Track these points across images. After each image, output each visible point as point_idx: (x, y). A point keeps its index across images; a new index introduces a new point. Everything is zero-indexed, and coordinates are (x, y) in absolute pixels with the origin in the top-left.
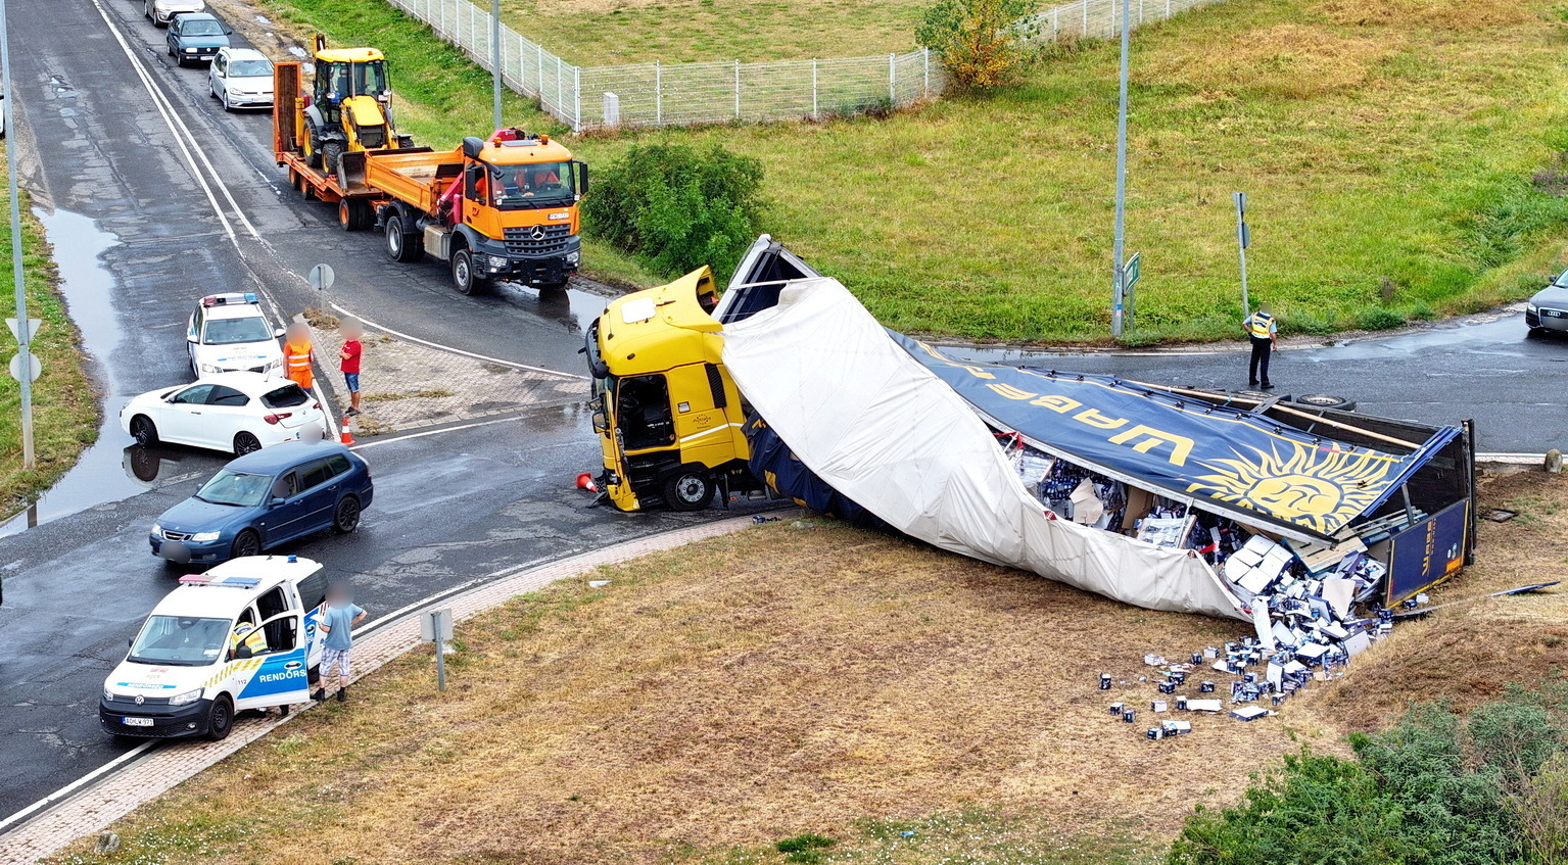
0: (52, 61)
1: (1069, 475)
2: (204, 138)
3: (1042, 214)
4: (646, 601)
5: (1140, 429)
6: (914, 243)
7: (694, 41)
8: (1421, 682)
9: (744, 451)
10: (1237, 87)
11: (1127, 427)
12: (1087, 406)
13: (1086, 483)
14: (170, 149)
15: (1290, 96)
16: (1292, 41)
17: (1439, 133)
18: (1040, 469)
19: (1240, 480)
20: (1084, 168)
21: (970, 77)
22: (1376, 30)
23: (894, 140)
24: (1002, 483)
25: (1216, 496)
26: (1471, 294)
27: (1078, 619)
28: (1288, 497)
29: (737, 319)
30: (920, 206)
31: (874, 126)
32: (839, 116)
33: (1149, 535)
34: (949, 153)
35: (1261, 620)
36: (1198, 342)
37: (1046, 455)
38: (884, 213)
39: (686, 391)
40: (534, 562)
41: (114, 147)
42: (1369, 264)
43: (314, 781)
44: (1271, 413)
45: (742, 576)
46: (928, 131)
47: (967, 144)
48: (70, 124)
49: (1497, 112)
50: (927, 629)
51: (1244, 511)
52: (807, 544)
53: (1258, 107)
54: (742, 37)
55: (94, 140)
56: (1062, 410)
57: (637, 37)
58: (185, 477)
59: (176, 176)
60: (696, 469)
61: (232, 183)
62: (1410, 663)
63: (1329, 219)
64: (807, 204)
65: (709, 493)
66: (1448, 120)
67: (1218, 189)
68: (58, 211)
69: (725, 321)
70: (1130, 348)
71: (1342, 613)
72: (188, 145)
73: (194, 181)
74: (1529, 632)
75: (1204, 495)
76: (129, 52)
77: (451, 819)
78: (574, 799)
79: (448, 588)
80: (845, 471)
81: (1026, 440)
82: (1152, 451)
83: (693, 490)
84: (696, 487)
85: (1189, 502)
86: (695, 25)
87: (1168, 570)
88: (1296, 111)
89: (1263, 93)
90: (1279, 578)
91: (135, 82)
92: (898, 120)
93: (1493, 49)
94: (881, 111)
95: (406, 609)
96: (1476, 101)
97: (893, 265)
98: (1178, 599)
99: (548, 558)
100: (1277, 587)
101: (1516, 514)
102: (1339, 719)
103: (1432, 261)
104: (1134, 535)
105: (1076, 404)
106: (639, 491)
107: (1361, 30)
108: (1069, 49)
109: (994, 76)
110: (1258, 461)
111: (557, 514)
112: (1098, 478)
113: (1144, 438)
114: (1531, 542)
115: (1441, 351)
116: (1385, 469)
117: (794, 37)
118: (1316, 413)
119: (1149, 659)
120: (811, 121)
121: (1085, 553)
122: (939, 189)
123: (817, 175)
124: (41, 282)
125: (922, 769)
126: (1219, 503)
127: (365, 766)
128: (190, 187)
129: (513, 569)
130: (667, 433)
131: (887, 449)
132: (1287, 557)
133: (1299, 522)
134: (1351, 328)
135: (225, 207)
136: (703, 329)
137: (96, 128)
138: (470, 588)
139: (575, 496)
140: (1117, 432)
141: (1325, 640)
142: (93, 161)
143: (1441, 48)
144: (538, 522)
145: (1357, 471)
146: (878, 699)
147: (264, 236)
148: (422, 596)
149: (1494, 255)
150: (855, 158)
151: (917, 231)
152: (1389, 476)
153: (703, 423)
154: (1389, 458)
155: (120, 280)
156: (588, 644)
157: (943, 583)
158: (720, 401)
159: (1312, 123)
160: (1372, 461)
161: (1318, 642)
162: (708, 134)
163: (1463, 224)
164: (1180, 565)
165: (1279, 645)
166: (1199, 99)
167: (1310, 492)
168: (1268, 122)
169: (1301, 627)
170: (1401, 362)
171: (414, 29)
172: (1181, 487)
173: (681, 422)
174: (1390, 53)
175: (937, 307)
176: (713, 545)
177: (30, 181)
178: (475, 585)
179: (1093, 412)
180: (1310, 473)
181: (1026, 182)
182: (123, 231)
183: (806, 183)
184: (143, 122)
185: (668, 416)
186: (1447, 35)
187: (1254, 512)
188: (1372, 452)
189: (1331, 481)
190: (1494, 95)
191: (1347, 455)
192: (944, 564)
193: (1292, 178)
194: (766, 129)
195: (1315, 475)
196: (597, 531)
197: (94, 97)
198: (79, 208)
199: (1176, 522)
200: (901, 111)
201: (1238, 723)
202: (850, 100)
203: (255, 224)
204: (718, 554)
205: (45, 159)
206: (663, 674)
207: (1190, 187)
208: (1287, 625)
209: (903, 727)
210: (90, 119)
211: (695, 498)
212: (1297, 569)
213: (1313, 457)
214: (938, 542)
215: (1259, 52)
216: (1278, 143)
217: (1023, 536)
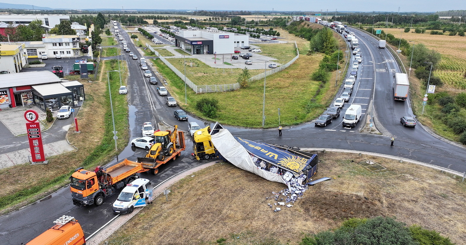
0: (135, 82)
1: (260, 160)
2: (151, 94)
3: (252, 106)
4: (199, 180)
5: (270, 153)
6: (237, 110)
7: (211, 80)
8: (316, 202)
9: (214, 152)
10: (274, 87)
11: (268, 152)
12: (262, 148)
13: (262, 161)
14: (147, 96)
15: (280, 88)
16: (280, 80)
17: (299, 93)
18: (256, 159)
19: (285, 162)
20: (257, 99)
21: (243, 86)
22: (289, 78)
23: (234, 94)
24: (250, 162)
25: (282, 165)
26: (306, 119)
27: (262, 183)
28: (292, 166)
29: (213, 134)
30: (238, 105)
31: (232, 93)
32: (228, 91)
33: (272, 171)
34: (241, 96)
35: (289, 186)
36: (273, 128)
37: (257, 157)
38: (233, 106)
39: (206, 144)
40: (184, 171)
41: (140, 96)
42: (293, 114)
43: (144, 224)
44: (288, 150)
45: (214, 174)
46: (238, 93)
47: (243, 95)
48: (136, 92)
49: (305, 90)
50: (240, 186)
51: (286, 168)
52: (223, 167)
53: (277, 90)
54: (217, 80)
55: (138, 94)
56: (259, 149)
57: (205, 79)
58: (138, 153)
59: (147, 100)
60: (208, 154)
61: (154, 101)
62: (314, 198)
63: (287, 106)
64: (224, 104)
65: (209, 157)
66: (299, 91)
67: (273, 102)
68: (131, 105)
69: (211, 135)
70: (265, 129)
71: (301, 184)
72: (149, 95)
73: (149, 101)
74: (332, 194)
75: (280, 165)
76: (145, 81)
77: (165, 234)
78: (185, 229)
79: (172, 176)
80: (228, 158)
81: (254, 155)
82: (272, 157)
83: (207, 157)
84: (208, 157)
85: (278, 166)
86: (211, 78)
87: (275, 177)
88: (281, 90)
89: (277, 88)
90: (291, 179)
91: (145, 86)
92: (235, 92)
93: (303, 81)
94: (233, 90)
95: (165, 181)
96: (302, 88)
97: (234, 114)
98: (276, 181)
99: (186, 170)
100: (291, 180)
101: (321, 161)
102: (303, 208)
103: (301, 112)
104: (269, 171)
105: (260, 148)
106: (200, 157)
107: (287, 78)
108: (255, 82)
109: (246, 86)
110: (287, 159)
111: (189, 160)
112: (264, 161)
113: (271, 154)
114: (324, 167)
115: (305, 129)
116: (306, 161)
117: (223, 80)
118: (295, 151)
119: (273, 193)
120: (225, 92)
121: (263, 173)
122: (240, 102)
123: (225, 100)
124: (126, 117)
125: (240, 219)
126: (282, 166)
127: (153, 220)
128: (148, 102)
129: (181, 172)
130: (204, 150)
131: (234, 155)
132: (292, 175)
133: (294, 170)
134: (293, 125)
135: (152, 105)
136: (208, 136)
137: (139, 93)
138: (174, 176)
139: (191, 157)
140: (267, 153)
141: (299, 190)
142: (137, 97)
143: (297, 81)
144: (185, 162)
145: (302, 161)
146: (233, 202)
147: (156, 110)
148: (167, 178)
149: (308, 112)
150: (229, 97)
151: (237, 109)
152: (307, 162)
153: (209, 148)
154: (307, 160)
155: (137, 117)
156: (190, 190)
157: (242, 176)
158: (211, 146)
159: (283, 92)
160: (304, 160)
161: (298, 190)
162: (212, 94)
163: (304, 107)
164: (277, 176)
165: (292, 190)
166: (270, 89)
167: (295, 165)
168: (278, 92)
169: (295, 187)
170: (300, 131)
171: (179, 78)
172: (276, 163)
173: (205, 148)
174: (291, 82)
175: (240, 121)
176: (209, 168)
177: (129, 100)
178: (175, 176)
179: (263, 150)
180: (295, 161)
181: (250, 101)
182: (139, 109)
183: (224, 101)
184: (144, 92)
185: (204, 147)
186: (297, 79)
187: (287, 168)
188: (304, 158)
189: (298, 163)
190: (304, 88)
191: (300, 158)
192: (242, 172)
193: (282, 100)
194: (219, 93)
195: (296, 162)
196: (194, 164)
197: (139, 88)
198: (134, 105)
199: (276, 169)
200: (235, 90)
201: (288, 208)
202: (229, 89)
203: (155, 108)
204: (210, 170)
205: (131, 97)
206: (201, 197)
207: (270, 101)
208: (293, 187)
209: (237, 209)
210: (138, 91)
211: (208, 158)
212: (294, 177)
213: (295, 158)
214: (241, 168)
215: (276, 82)
216: (280, 95)
217: (254, 170)
